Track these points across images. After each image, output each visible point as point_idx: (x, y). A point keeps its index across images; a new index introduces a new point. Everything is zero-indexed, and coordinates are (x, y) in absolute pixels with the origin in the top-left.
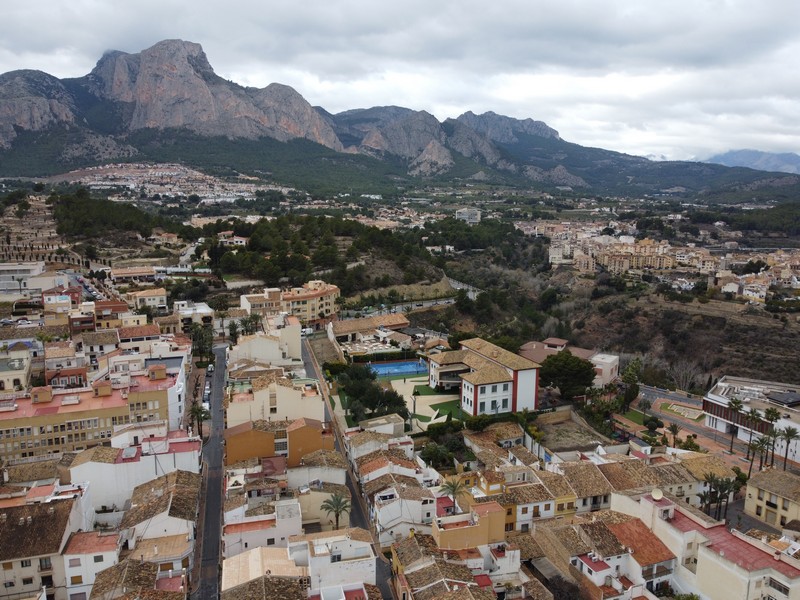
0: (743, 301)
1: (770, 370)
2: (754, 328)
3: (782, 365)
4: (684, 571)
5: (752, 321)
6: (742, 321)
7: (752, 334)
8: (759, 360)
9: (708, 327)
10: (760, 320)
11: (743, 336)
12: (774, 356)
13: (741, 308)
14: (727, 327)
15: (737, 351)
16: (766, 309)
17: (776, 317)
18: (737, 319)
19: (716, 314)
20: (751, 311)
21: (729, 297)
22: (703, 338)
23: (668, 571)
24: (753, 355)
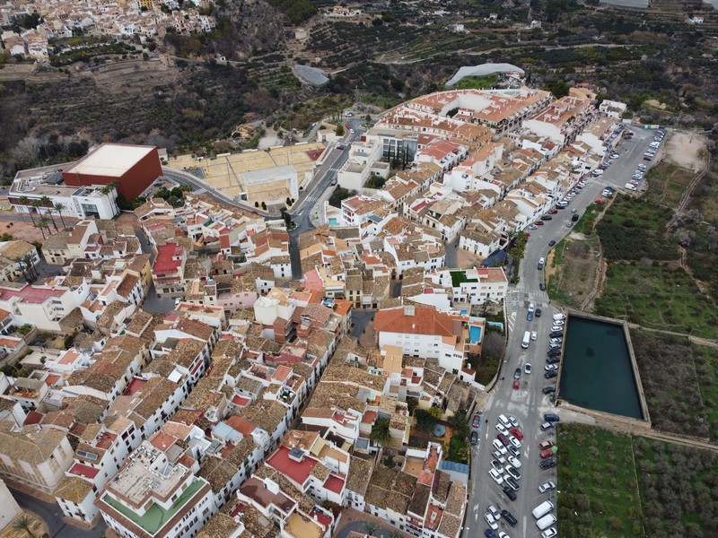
0: (32, 61)
1: (70, 120)
2: (48, 85)
3: (77, 112)
4: (17, 316)
5: (45, 79)
6: (37, 80)
7: (48, 91)
8: (61, 113)
9: (12, 94)
10: (50, 76)
11: (42, 94)
12: (69, 106)
13: (32, 68)
14: (27, 89)
15: (42, 109)
16: (52, 64)
17: (61, 71)
18: (32, 78)
19: (15, 77)
20: (41, 69)
21: (19, 59)
22: (13, 105)
23: (10, 320)
24: (55, 110)
